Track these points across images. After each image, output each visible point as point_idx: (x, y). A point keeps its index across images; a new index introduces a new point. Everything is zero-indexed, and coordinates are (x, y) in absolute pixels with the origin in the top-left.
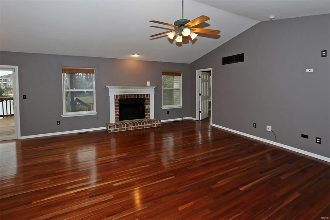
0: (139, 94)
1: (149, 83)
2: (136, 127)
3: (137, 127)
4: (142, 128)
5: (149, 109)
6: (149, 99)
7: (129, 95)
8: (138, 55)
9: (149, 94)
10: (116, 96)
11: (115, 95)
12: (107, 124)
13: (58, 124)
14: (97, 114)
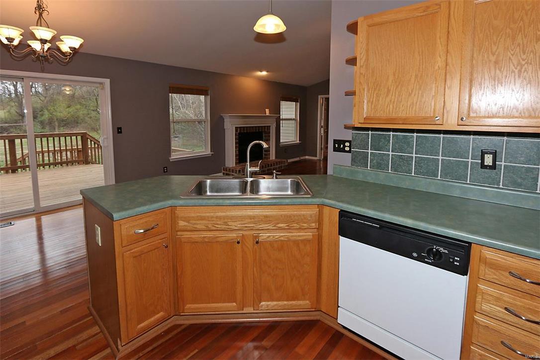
1: (267, 111)
6: (270, 133)
8: (266, 72)
9: (270, 126)
11: (235, 127)
12: (224, 168)
13: (164, 172)
14: (212, 154)
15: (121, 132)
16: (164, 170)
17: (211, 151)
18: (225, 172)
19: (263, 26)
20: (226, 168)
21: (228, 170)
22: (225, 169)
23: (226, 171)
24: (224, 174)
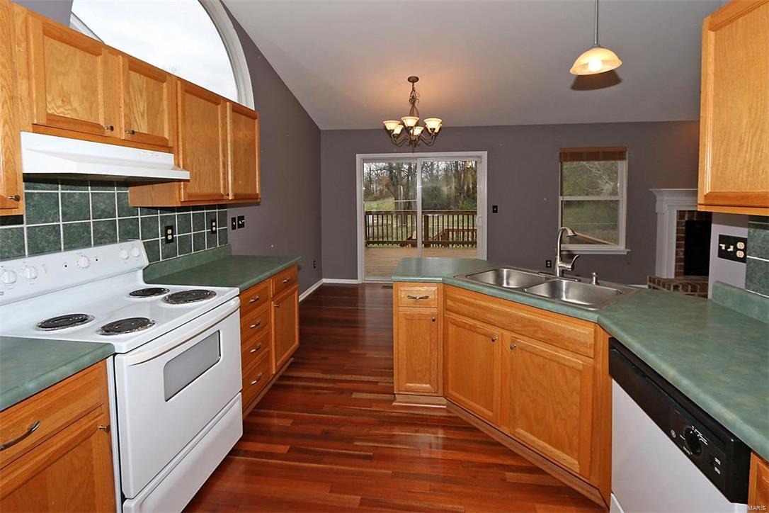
10: (679, 213)
12: (650, 278)
13: (547, 267)
14: (628, 252)
15: (496, 212)
16: (547, 264)
17: (626, 248)
18: (652, 284)
19: (585, 66)
20: (654, 279)
21: (657, 281)
22: (652, 280)
23: (654, 283)
24: (650, 287)
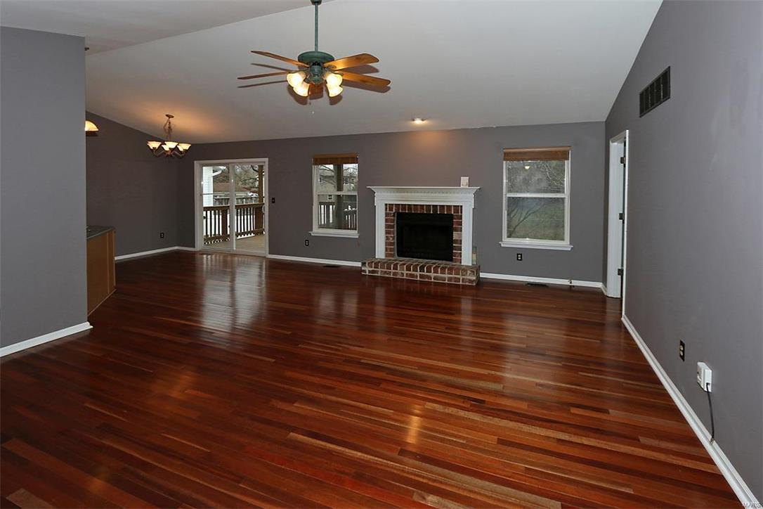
0: (437, 206)
1: (464, 180)
2: (413, 274)
3: (417, 276)
4: (427, 280)
5: (461, 241)
6: (461, 217)
7: (414, 205)
8: (423, 120)
9: (461, 206)
10: (389, 207)
11: (386, 205)
13: (306, 245)
